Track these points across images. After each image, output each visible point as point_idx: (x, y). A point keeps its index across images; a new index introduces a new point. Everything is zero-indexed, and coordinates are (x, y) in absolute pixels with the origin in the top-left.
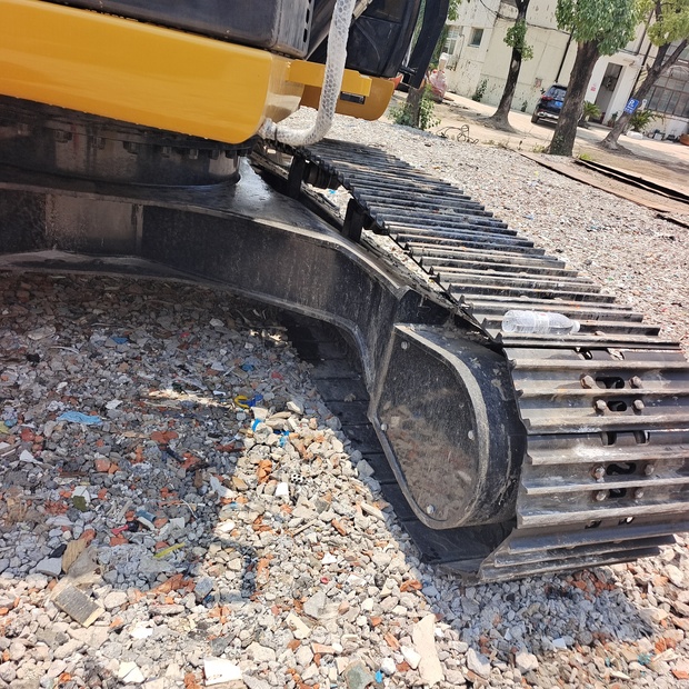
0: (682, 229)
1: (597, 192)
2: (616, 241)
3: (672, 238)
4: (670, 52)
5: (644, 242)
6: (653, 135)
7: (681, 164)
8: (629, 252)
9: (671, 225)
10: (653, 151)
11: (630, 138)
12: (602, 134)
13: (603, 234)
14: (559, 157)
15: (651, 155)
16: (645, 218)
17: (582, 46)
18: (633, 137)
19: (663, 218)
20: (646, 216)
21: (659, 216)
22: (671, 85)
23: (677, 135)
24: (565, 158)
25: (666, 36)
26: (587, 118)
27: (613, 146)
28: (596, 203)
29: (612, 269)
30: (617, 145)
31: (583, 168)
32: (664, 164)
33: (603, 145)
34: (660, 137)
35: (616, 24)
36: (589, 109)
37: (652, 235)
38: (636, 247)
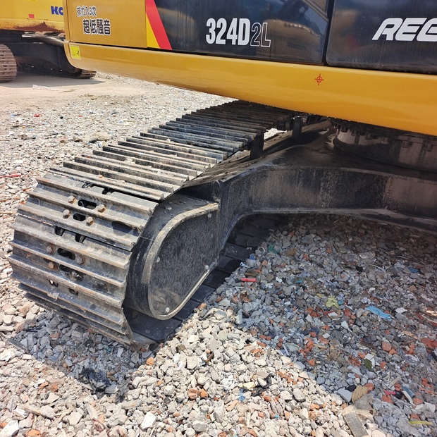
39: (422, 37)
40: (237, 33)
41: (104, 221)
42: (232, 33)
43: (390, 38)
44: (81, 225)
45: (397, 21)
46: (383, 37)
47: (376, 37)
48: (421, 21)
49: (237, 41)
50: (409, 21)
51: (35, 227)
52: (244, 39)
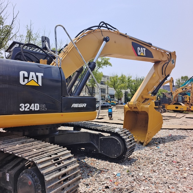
39: (79, 107)
40: (34, 107)
41: (65, 160)
42: (32, 107)
43: (74, 107)
44: (62, 165)
45: (75, 104)
46: (73, 107)
47: (72, 107)
48: (78, 104)
49: (34, 109)
50: (77, 104)
51: (53, 175)
52: (37, 109)
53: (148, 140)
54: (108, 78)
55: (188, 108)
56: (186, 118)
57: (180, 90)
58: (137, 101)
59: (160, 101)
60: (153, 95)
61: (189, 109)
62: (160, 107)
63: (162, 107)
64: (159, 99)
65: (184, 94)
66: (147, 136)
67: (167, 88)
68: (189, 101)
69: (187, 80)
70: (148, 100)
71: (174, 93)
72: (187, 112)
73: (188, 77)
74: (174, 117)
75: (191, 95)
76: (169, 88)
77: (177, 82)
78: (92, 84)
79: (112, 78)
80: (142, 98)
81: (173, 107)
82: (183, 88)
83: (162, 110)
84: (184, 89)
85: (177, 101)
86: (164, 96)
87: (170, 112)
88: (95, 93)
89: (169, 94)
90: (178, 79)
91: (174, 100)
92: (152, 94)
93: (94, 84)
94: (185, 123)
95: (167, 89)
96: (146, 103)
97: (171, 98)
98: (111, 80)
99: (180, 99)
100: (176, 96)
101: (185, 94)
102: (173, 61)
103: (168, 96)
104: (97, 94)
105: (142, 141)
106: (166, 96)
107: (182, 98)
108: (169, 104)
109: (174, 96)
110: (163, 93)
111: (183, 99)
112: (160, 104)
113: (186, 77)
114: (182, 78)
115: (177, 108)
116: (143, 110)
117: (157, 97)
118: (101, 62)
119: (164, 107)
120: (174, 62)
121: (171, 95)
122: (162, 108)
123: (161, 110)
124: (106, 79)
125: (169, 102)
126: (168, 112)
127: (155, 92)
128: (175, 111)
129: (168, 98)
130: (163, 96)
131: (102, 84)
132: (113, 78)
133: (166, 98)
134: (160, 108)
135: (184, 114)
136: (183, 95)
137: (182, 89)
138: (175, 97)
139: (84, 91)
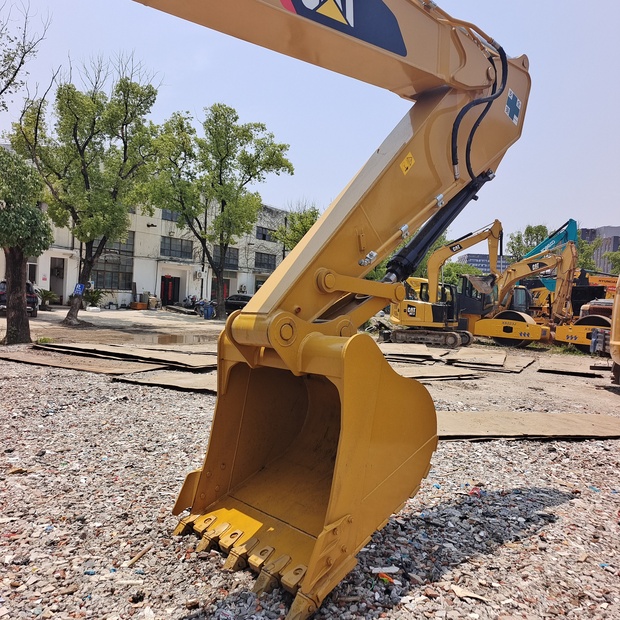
0: (135, 386)
1: (56, 371)
2: (74, 418)
3: (125, 398)
4: (96, 244)
5: (100, 411)
6: (108, 306)
7: (135, 326)
8: (86, 425)
9: (125, 386)
10: (111, 320)
11: (89, 313)
12: (63, 313)
13: (60, 415)
14: (16, 346)
15: (110, 324)
16: (102, 385)
17: (8, 252)
18: (93, 311)
19: (118, 381)
20: (102, 383)
21: (115, 380)
22: (109, 268)
23: (127, 303)
24: (23, 347)
25: (88, 234)
26: (47, 302)
27: (75, 322)
28: (55, 384)
29: (69, 450)
30: (78, 321)
31: (41, 352)
32: (122, 329)
33: (66, 323)
34: (114, 307)
35: (33, 233)
36: (45, 295)
37: (107, 400)
38: (92, 418)
53: (327, 575)
54: (286, 219)
55: (544, 332)
56: (540, 371)
57: (522, 270)
58: (279, 307)
59: (451, 303)
60: (393, 277)
61: (548, 336)
62: (451, 325)
63: (456, 324)
64: (449, 298)
65: (532, 283)
66: (318, 553)
67: (481, 263)
68: (550, 309)
69: (542, 239)
70: (360, 301)
71: (501, 277)
72: (540, 346)
73: (548, 228)
74: (498, 369)
75: (558, 288)
76: (485, 263)
77: (511, 245)
78: (222, 235)
79: (296, 218)
80: (321, 289)
81: (494, 326)
82: (533, 261)
83: (458, 336)
84: (535, 267)
85: (511, 306)
86: (468, 287)
87: (483, 343)
88: (236, 267)
89: (485, 279)
90: (516, 236)
91: (501, 300)
92: (392, 271)
93: (229, 233)
94: (539, 397)
95: (480, 267)
96: (341, 320)
97: (492, 296)
98: (292, 226)
99: (521, 299)
100: (508, 289)
101: (538, 284)
102: (512, 103)
103: (483, 288)
104: (246, 270)
105: (290, 579)
106: (472, 288)
107: (527, 295)
108: (483, 317)
109: (500, 287)
110: (465, 278)
111: (528, 299)
112: (450, 316)
113: (541, 230)
114: (529, 231)
115: (508, 329)
116: (313, 369)
117: (443, 290)
118: (258, 156)
119: (463, 325)
120: (517, 110)
121: (492, 284)
122: (457, 329)
123: (454, 336)
124: (280, 220)
125: (482, 307)
126: (479, 342)
127: (404, 262)
128: (500, 342)
129: (481, 294)
130: (464, 288)
131: (264, 239)
132: (301, 218)
133: (474, 294)
134: (451, 329)
135: (532, 353)
136: (530, 287)
137: (530, 265)
138: (503, 292)
139: (197, 259)
